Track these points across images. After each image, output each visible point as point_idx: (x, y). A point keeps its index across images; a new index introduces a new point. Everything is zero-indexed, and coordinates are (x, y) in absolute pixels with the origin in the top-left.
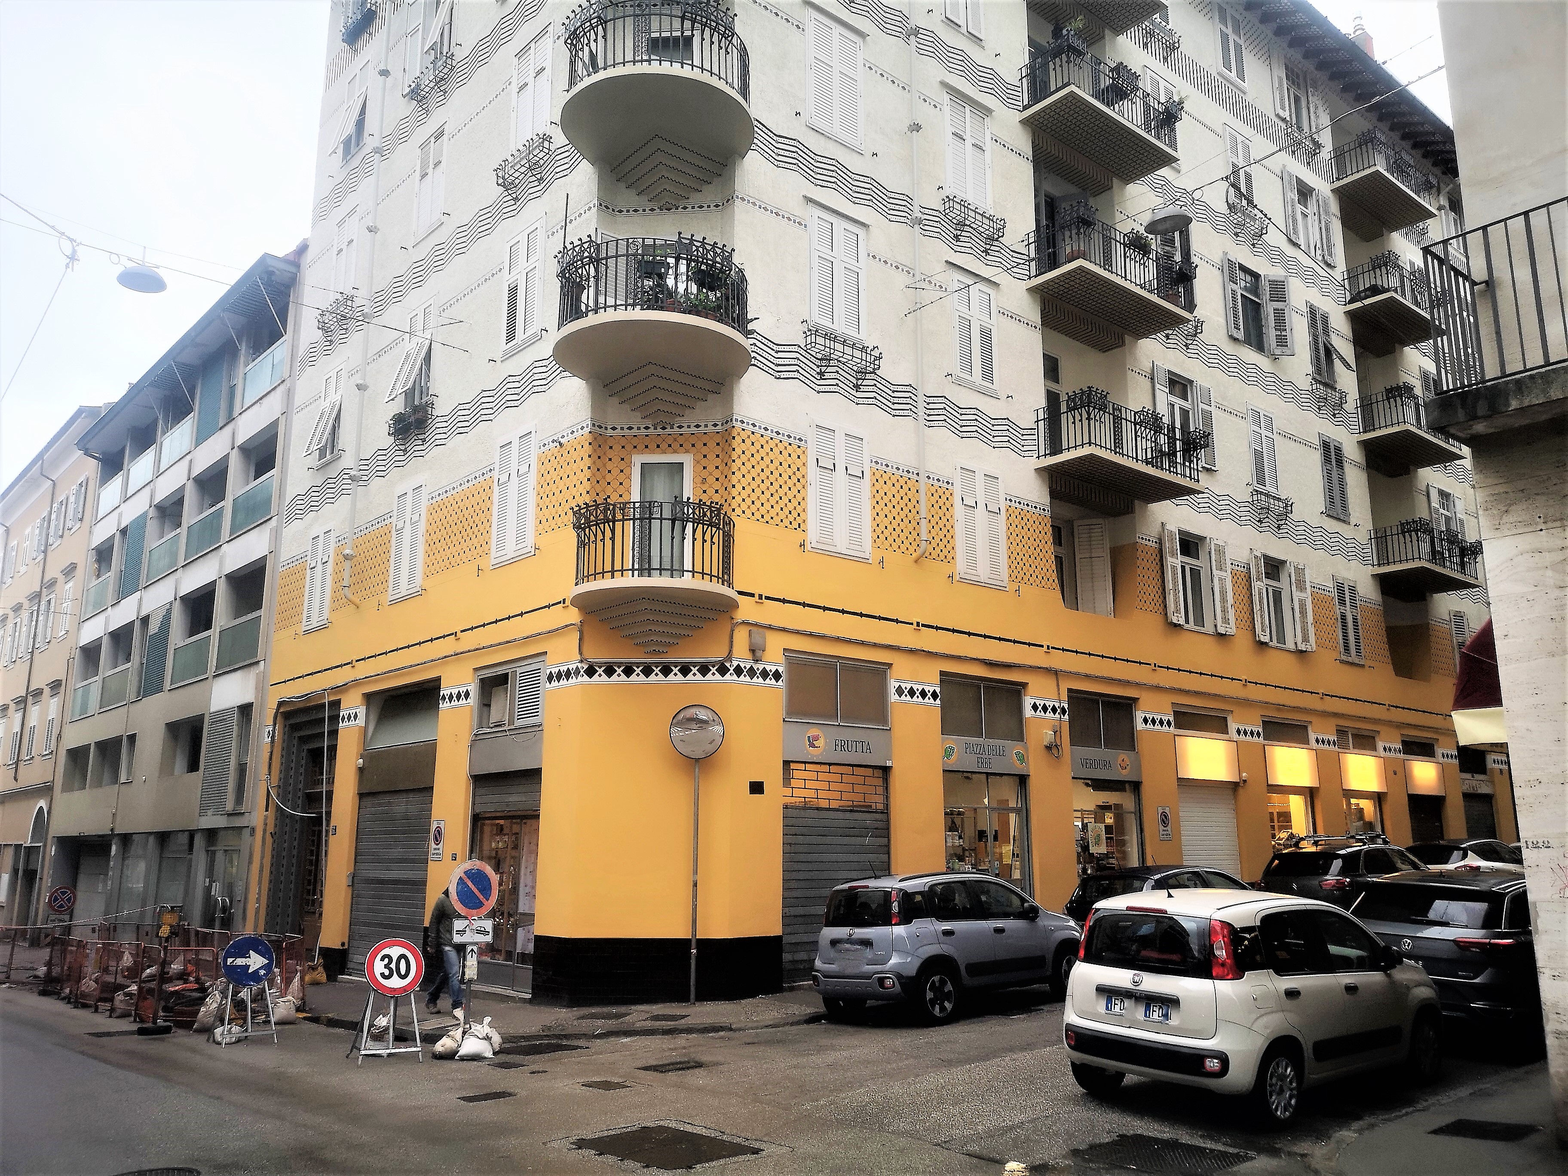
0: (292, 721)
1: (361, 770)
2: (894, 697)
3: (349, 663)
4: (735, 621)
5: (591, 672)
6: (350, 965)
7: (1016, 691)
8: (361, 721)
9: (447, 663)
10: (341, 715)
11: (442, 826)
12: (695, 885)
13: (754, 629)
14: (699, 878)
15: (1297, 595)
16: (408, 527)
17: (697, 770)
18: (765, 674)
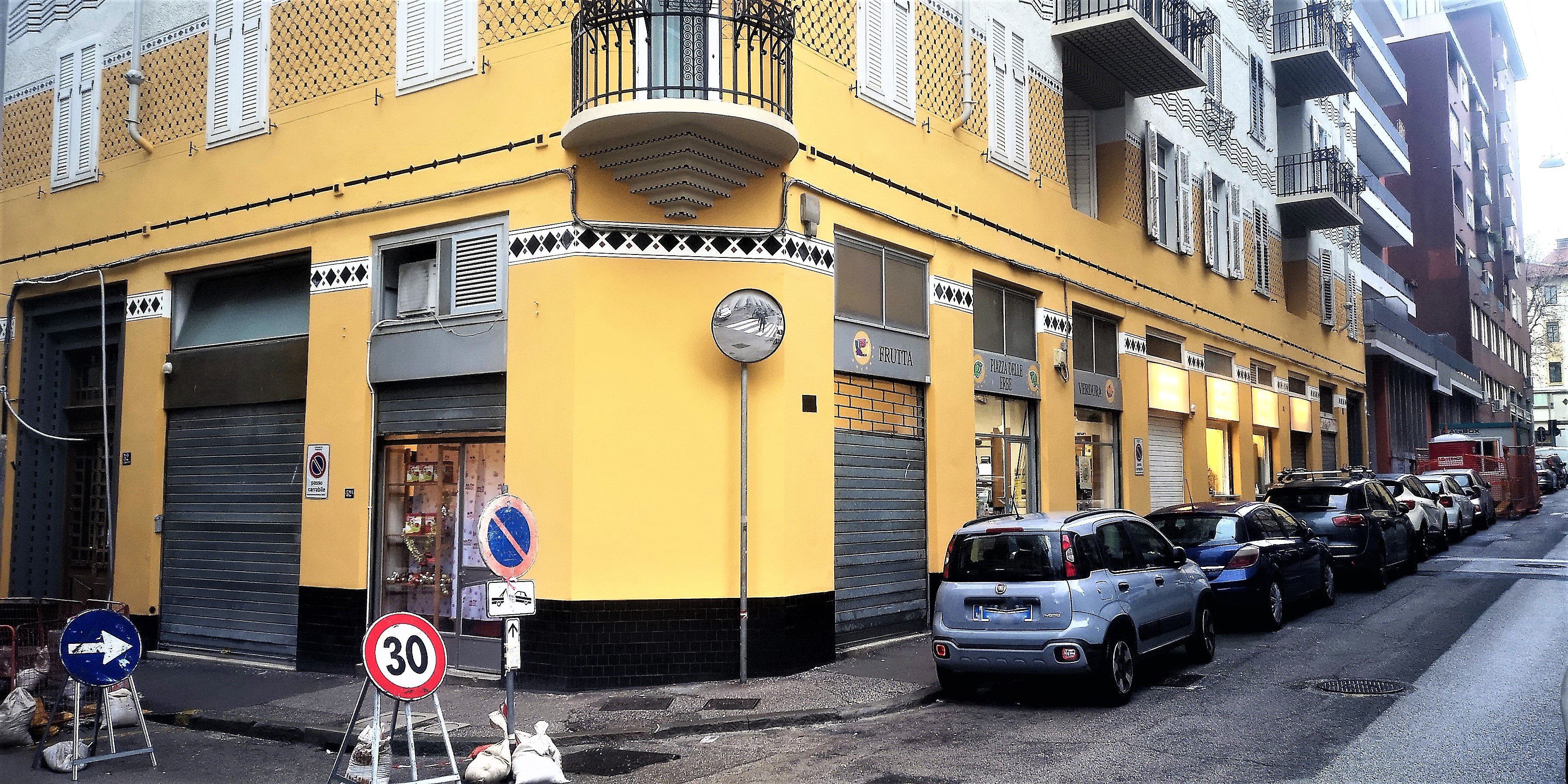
0: (37, 313)
1: (169, 379)
2: (932, 298)
3: (139, 231)
4: (788, 180)
5: (589, 239)
6: (164, 636)
7: (1031, 297)
8: (165, 310)
9: (319, 227)
10: (129, 302)
11: (325, 451)
12: (744, 528)
13: (808, 195)
14: (748, 519)
15: (1232, 217)
16: (238, 37)
17: (745, 378)
18: (816, 255)
